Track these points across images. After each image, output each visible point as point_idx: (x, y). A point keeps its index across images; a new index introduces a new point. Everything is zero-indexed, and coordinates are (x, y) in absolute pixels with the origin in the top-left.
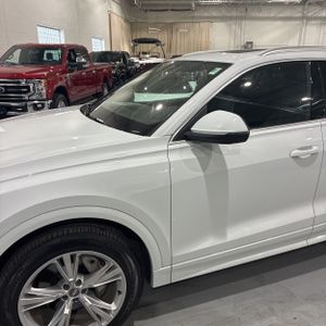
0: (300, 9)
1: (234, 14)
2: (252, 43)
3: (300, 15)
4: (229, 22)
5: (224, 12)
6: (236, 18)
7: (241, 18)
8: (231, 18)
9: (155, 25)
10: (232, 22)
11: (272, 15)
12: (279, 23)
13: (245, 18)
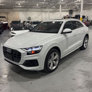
0: (40, 9)
1: (25, 10)
2: (30, 17)
3: (40, 10)
4: (23, 12)
5: (22, 9)
6: (25, 11)
7: (27, 11)
8: (24, 11)
9: (2, 12)
10: (24, 12)
11: (34, 10)
12: (36, 12)
13: (28, 11)
